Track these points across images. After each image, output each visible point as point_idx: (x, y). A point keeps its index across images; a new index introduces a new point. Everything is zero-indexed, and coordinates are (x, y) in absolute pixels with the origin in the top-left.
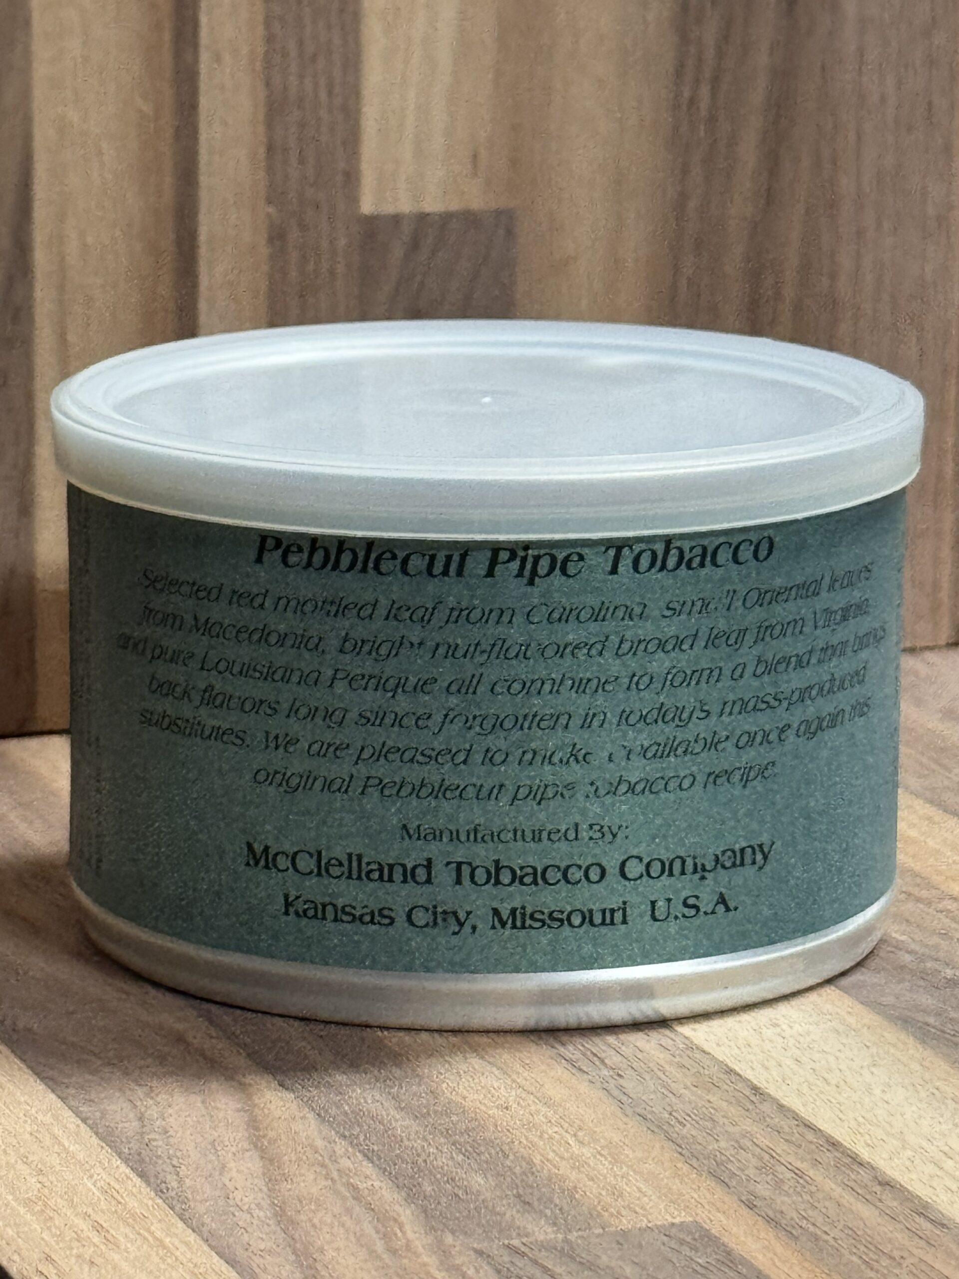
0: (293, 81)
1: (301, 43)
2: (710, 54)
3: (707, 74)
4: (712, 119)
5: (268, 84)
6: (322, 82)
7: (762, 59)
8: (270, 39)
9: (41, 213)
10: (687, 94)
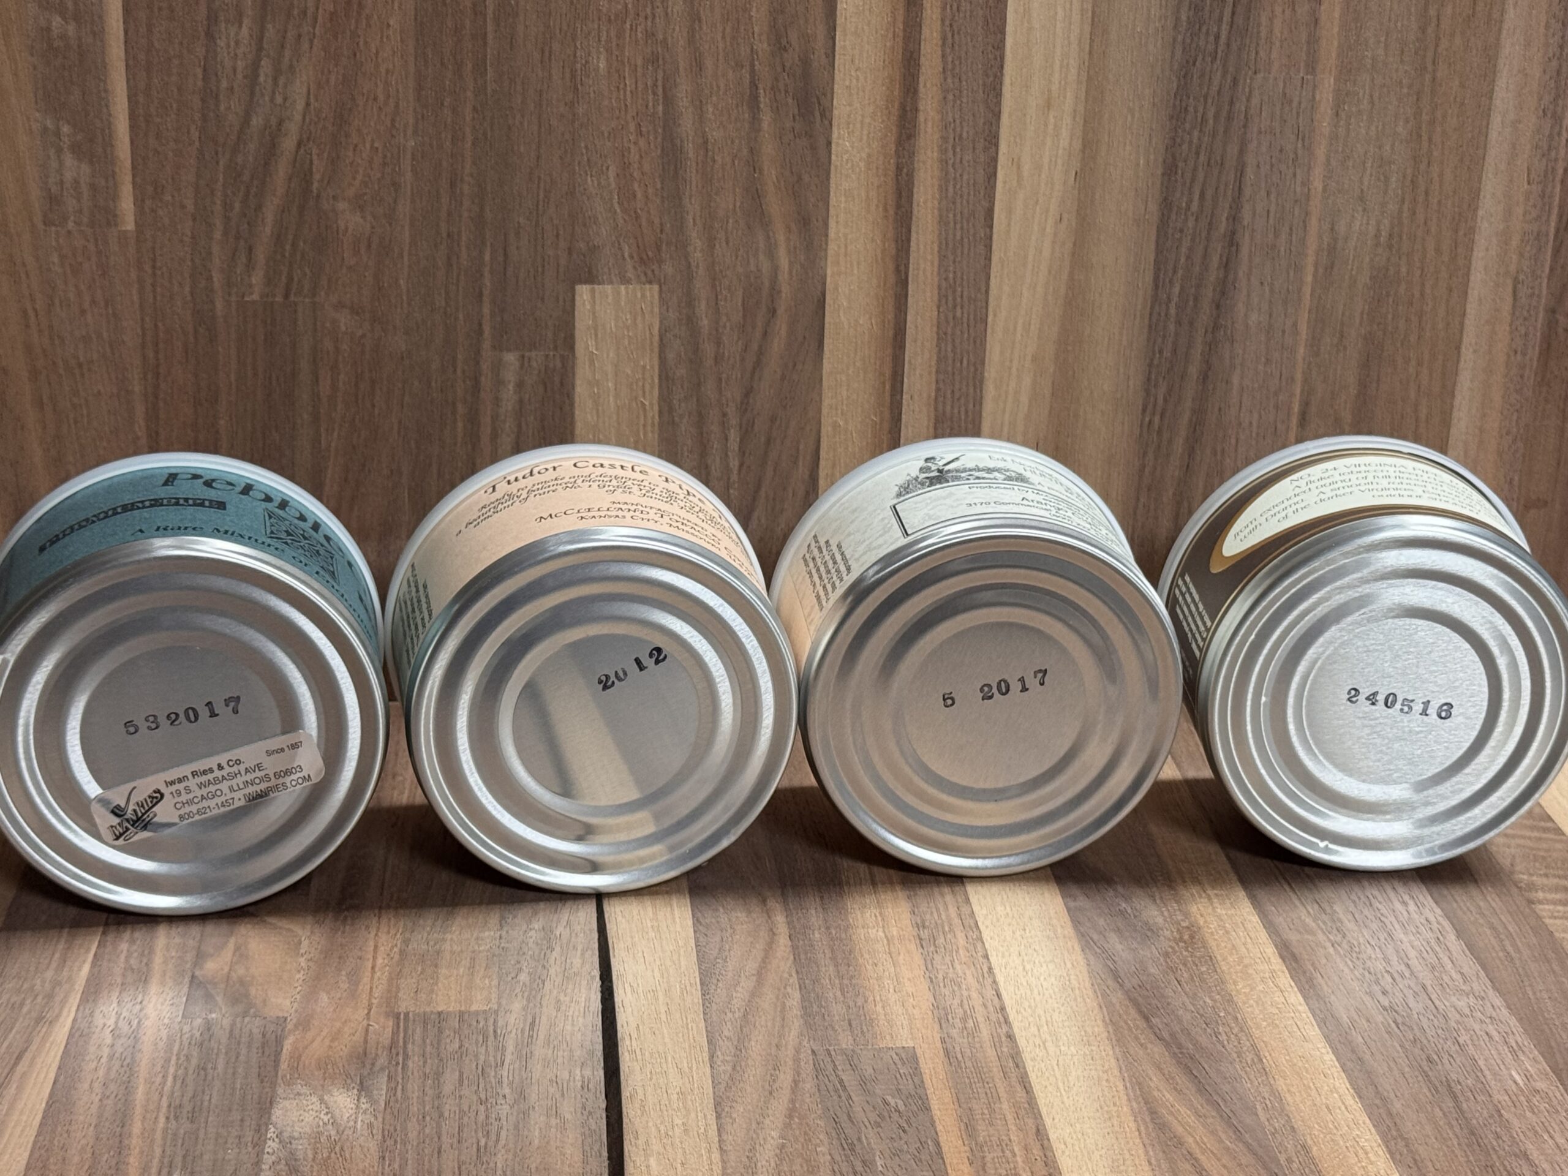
0: (948, 408)
1: (953, 391)
2: (1160, 401)
3: (1159, 409)
4: (1159, 432)
5: (936, 409)
6: (963, 409)
7: (1188, 404)
8: (938, 390)
9: (822, 463)
10: (1147, 419)
